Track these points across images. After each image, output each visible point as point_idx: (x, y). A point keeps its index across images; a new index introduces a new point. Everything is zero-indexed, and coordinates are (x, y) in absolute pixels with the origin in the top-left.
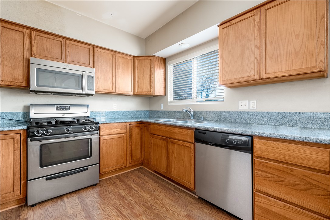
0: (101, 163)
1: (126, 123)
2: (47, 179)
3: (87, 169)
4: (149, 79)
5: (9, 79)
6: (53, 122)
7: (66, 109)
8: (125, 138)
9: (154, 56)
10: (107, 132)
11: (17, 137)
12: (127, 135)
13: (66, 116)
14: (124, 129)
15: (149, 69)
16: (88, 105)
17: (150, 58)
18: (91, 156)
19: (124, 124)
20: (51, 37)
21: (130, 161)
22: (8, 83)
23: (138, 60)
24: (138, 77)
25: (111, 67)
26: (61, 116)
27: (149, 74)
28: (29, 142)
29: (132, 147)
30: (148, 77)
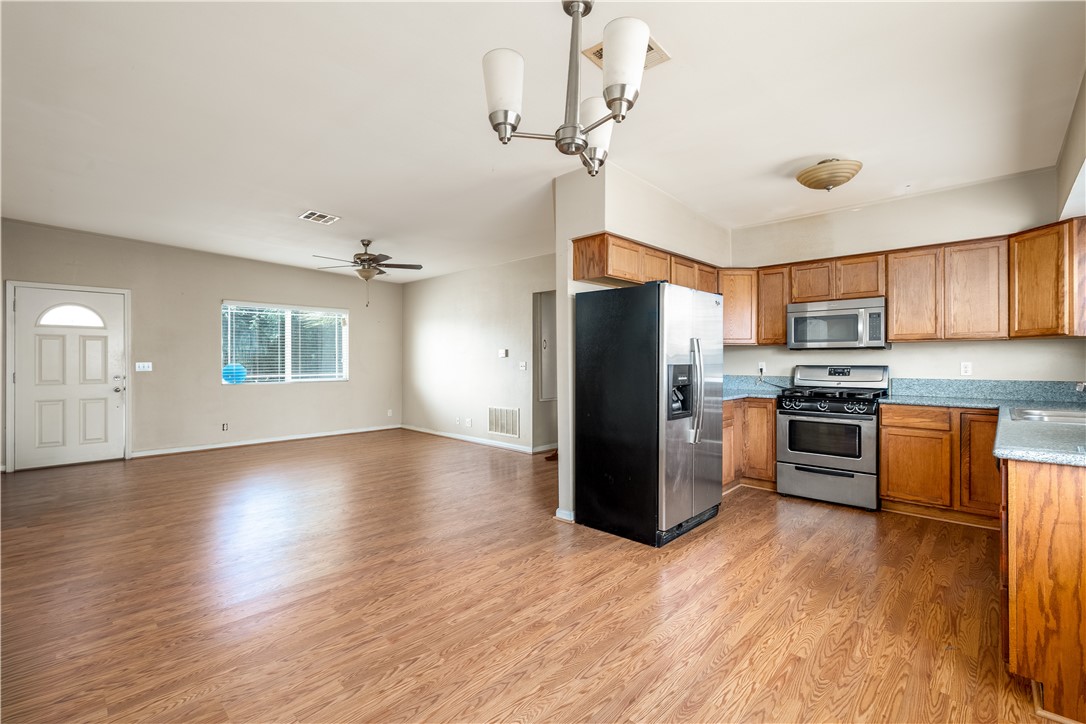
0: (883, 476)
1: (951, 410)
2: (797, 468)
3: (852, 476)
4: (1052, 292)
5: (770, 336)
6: (845, 396)
7: (844, 374)
8: (947, 444)
9: (1070, 221)
10: (897, 420)
11: (770, 406)
12: (951, 436)
13: (843, 385)
14: (943, 421)
15: (1053, 262)
16: (885, 368)
17: (1057, 228)
18: (859, 456)
19: (945, 410)
20: (815, 265)
21: (965, 499)
22: (769, 341)
23: (1019, 242)
24: (1021, 289)
25: (931, 283)
26: (834, 384)
27: (1054, 276)
28: (779, 415)
29: (974, 469)
30: (1049, 285)
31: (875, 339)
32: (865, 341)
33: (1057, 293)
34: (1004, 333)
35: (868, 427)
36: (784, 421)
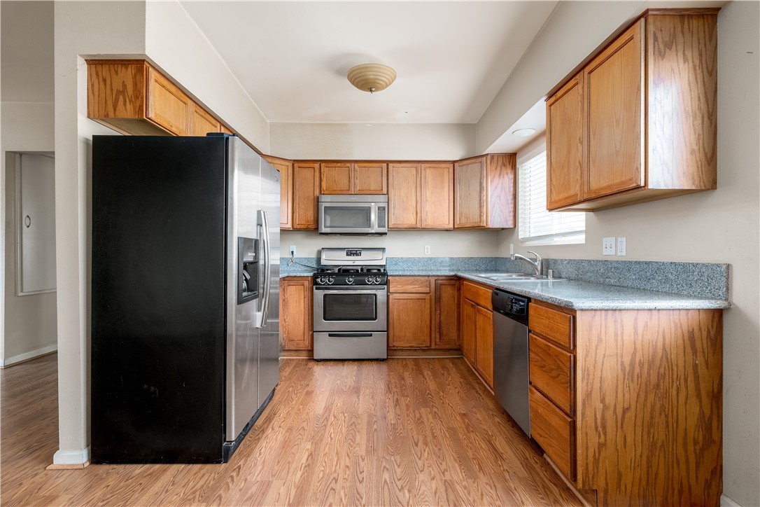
0: (391, 331)
1: (430, 278)
2: (330, 335)
3: (371, 335)
4: (478, 199)
5: (304, 222)
7: (357, 255)
8: (428, 302)
9: (487, 154)
10: (399, 288)
11: (306, 283)
12: (430, 296)
13: (357, 263)
14: (426, 286)
15: (478, 181)
16: (383, 249)
17: (480, 159)
18: (375, 319)
19: (426, 278)
21: (438, 340)
22: (302, 226)
23: (460, 166)
24: (461, 197)
25: (414, 188)
26: (351, 263)
27: (479, 190)
28: (315, 291)
29: (442, 318)
30: (476, 195)
31: (382, 227)
32: (375, 229)
33: (480, 200)
34: (451, 226)
35: (381, 294)
36: (319, 295)
